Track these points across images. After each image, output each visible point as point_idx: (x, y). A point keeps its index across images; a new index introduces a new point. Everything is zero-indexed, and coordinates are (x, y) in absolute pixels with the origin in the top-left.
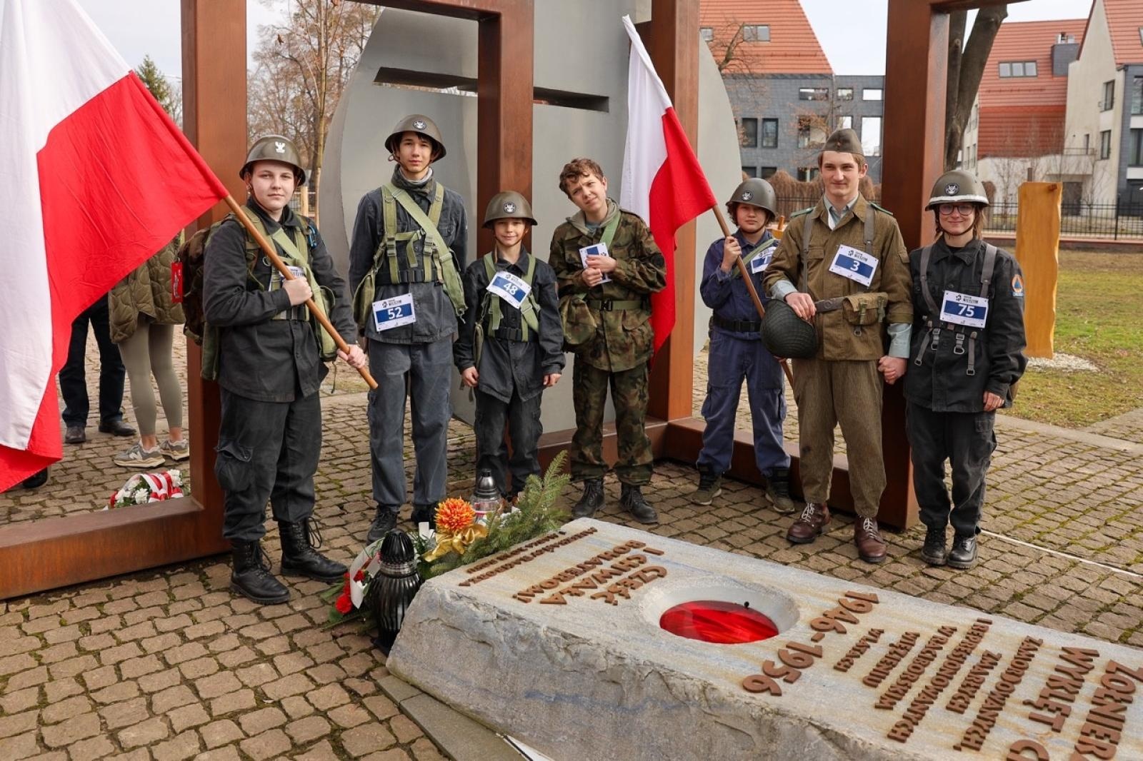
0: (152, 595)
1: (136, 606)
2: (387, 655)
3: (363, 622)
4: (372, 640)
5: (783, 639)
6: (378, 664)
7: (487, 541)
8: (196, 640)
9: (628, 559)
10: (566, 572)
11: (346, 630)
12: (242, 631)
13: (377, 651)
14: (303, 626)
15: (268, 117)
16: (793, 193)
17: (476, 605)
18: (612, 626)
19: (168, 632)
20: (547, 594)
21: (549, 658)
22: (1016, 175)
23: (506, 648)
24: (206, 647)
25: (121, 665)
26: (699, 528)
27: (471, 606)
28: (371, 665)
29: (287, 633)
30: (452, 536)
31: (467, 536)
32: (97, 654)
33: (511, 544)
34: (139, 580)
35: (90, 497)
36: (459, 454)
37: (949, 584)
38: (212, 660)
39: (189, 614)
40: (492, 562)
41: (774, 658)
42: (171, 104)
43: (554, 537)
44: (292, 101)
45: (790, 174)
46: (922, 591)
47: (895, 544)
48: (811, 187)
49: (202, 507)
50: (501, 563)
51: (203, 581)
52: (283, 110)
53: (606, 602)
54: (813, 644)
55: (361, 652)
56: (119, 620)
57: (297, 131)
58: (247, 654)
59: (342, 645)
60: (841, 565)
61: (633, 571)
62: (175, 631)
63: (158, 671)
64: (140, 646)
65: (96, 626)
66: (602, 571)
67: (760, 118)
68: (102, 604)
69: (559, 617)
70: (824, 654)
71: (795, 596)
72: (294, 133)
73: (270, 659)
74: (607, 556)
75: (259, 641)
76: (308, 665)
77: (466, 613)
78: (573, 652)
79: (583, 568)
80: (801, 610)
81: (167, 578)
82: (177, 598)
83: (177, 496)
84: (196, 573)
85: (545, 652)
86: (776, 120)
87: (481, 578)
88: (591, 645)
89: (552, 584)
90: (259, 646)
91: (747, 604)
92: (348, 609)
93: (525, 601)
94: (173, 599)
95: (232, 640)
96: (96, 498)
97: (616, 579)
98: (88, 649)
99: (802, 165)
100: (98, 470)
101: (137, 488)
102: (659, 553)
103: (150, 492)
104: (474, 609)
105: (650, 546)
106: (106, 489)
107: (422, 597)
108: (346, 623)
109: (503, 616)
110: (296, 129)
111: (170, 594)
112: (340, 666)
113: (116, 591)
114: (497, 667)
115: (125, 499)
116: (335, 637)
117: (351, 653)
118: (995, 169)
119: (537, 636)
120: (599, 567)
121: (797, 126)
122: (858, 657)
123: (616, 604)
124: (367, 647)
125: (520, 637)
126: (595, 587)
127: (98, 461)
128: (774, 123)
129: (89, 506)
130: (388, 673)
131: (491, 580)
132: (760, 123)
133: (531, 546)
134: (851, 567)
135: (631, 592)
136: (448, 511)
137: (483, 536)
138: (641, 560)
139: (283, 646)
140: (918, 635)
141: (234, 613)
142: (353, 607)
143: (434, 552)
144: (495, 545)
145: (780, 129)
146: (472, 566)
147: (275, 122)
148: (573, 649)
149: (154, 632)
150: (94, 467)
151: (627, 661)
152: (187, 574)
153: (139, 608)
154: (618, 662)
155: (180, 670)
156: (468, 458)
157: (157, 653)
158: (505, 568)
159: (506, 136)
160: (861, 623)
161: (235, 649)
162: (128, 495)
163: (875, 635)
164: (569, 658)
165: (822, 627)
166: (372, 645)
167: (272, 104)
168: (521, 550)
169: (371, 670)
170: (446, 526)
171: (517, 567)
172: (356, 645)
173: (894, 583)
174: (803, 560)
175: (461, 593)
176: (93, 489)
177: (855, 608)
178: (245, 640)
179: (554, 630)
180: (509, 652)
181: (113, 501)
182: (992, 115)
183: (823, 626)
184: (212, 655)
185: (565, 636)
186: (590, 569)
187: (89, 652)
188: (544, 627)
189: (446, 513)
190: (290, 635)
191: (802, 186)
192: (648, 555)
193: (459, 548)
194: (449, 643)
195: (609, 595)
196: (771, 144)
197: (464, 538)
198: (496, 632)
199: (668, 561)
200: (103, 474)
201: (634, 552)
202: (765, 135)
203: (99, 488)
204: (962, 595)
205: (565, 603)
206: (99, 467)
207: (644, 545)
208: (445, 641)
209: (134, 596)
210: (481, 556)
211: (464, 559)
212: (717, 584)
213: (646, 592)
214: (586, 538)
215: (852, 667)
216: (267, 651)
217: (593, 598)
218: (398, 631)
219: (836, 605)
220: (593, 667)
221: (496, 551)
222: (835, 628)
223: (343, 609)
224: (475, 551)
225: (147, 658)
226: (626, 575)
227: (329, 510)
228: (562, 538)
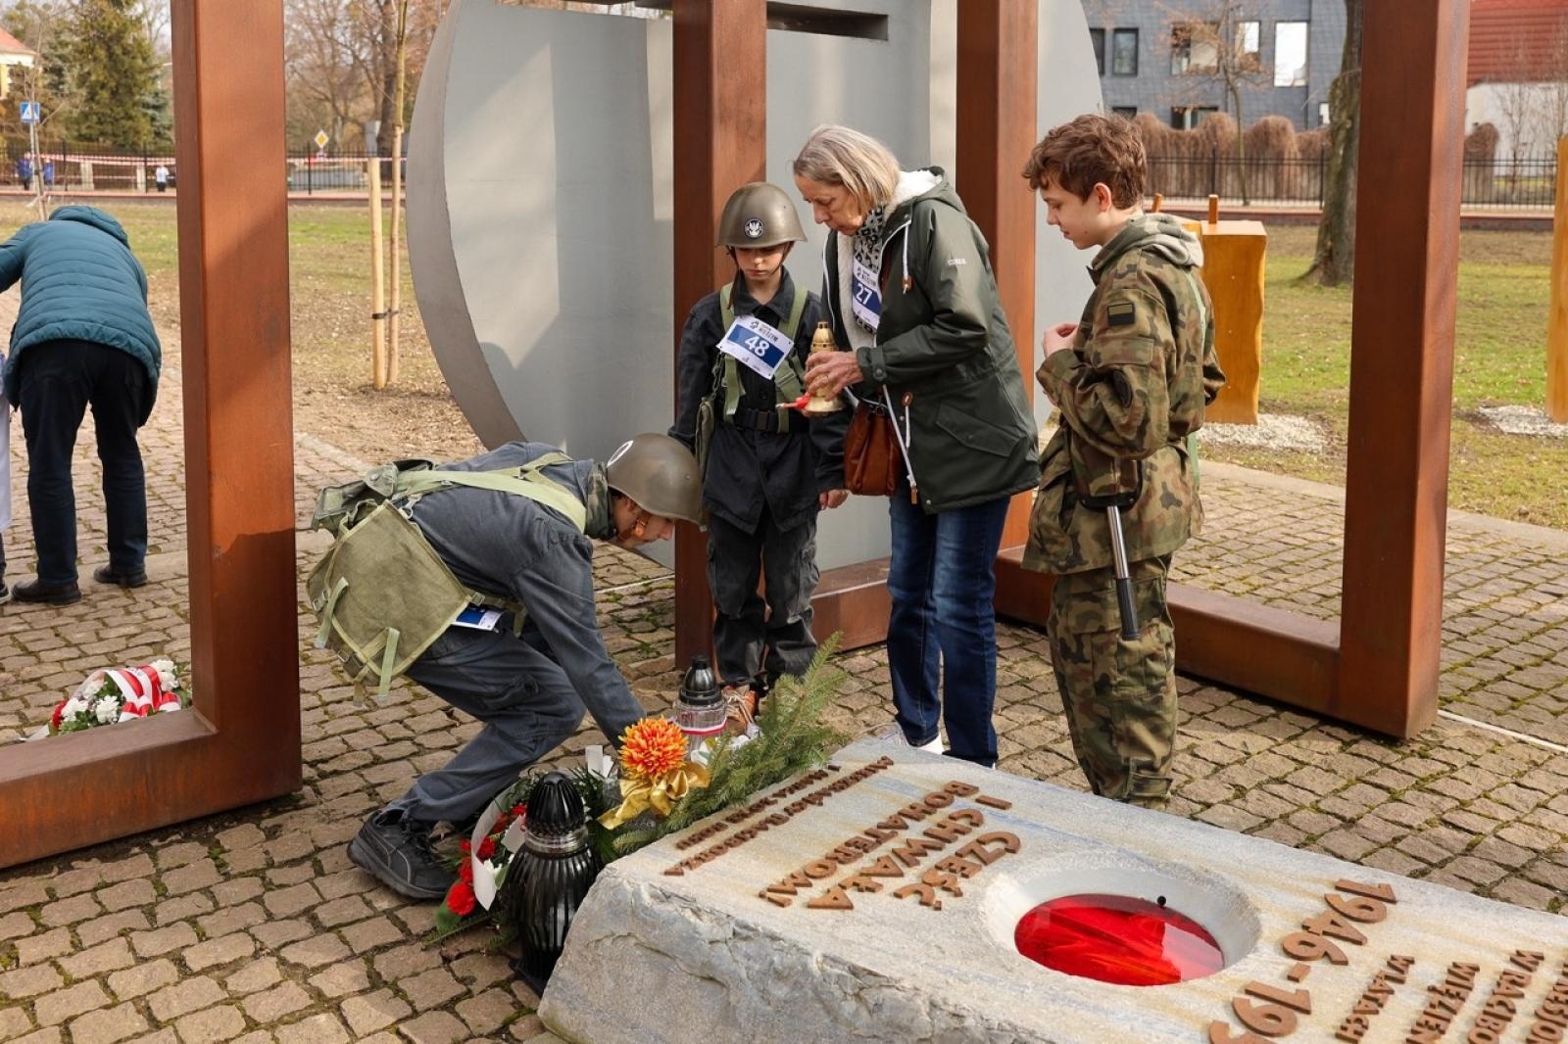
0: (126, 886)
1: (98, 909)
2: (540, 996)
3: (495, 930)
4: (512, 964)
5: (1239, 976)
6: (523, 1010)
7: (708, 793)
8: (204, 971)
9: (951, 818)
10: (847, 844)
11: (465, 945)
12: (285, 953)
13: (522, 984)
14: (391, 940)
15: (307, 35)
16: (1165, 148)
17: (696, 912)
18: (935, 952)
19: (155, 958)
20: (817, 890)
21: (829, 1011)
22: (1533, 112)
23: (751, 992)
24: (223, 985)
25: (72, 1026)
26: (1056, 741)
27: (688, 914)
28: (511, 1011)
29: (364, 953)
30: (649, 784)
31: (675, 784)
32: (29, 1005)
33: (749, 793)
34: (104, 859)
35: (17, 704)
36: (644, 611)
37: (1491, 841)
38: (232, 1010)
39: (192, 921)
40: (718, 827)
41: (1225, 1017)
42: (145, 13)
43: (820, 775)
44: (347, 8)
45: (1159, 117)
46: (1447, 854)
47: (1389, 766)
48: (1193, 138)
49: (213, 730)
50: (734, 829)
51: (215, 859)
52: (332, 22)
53: (922, 903)
54: (1291, 987)
55: (493, 986)
56: (68, 936)
57: (356, 57)
58: (294, 996)
59: (459, 974)
60: (1302, 807)
61: (962, 842)
62: (167, 955)
63: (139, 1035)
64: (105, 986)
65: (28, 951)
66: (908, 843)
67: (1109, 27)
68: (37, 907)
69: (843, 933)
70: (1314, 1008)
71: (1249, 890)
72: (350, 60)
73: (335, 1006)
74: (916, 813)
75: (316, 970)
76: (402, 1015)
77: (678, 926)
78: (871, 1002)
79: (877, 836)
80: (1262, 916)
81: (153, 854)
82: (171, 891)
83: (169, 707)
84: (203, 842)
85: (821, 1001)
86: (1135, 31)
87: (701, 859)
88: (903, 989)
89: (825, 868)
90: (316, 980)
91: (1162, 900)
92: (468, 909)
93: (781, 905)
94: (163, 893)
95: (267, 971)
96: (27, 706)
97: (934, 857)
98: (13, 996)
99: (1178, 103)
100: (30, 653)
101: (99, 695)
102: (1003, 806)
103: (121, 701)
104: (693, 919)
105: (985, 792)
106: (45, 688)
107: (600, 894)
108: (465, 933)
109: (745, 932)
110: (353, 52)
111: (157, 884)
112: (457, 1016)
113: (63, 881)
114: (736, 1024)
115: (78, 714)
116: (447, 960)
117: (475, 988)
118: (1498, 102)
119: (805, 971)
120: (903, 834)
121: (1171, 41)
122: (1376, 1012)
123: (938, 908)
124: (504, 978)
125: (776, 971)
126: (901, 875)
127: (31, 636)
128: (1131, 36)
129: (15, 722)
130: (542, 1028)
131: (719, 862)
132: (1108, 37)
133: (782, 794)
134: (1319, 810)
135: (962, 884)
136: (643, 743)
137: (703, 784)
138: (976, 821)
139: (355, 979)
140: (1476, 969)
141: (270, 917)
142: (477, 904)
143: (619, 814)
144: (723, 797)
145: (1141, 46)
146: (684, 835)
147: (320, 43)
148: (872, 997)
149: (130, 959)
150: (24, 648)
151: (970, 1022)
152: (187, 846)
153: (104, 913)
154: (954, 1023)
155: (176, 1031)
156: (659, 619)
157: (135, 1000)
158: (741, 838)
159: (723, 86)
160: (1370, 942)
161: (274, 987)
162: (83, 707)
163: (1398, 968)
164: (864, 1013)
165: (1303, 948)
166: (511, 972)
167: (313, 14)
168: (765, 802)
169: (511, 1021)
170: (640, 768)
171: (762, 835)
172: (485, 973)
173: (1396, 840)
174: (1236, 797)
175: (669, 889)
176: (22, 689)
177: (1356, 913)
178: (290, 969)
179: (835, 961)
180: (756, 998)
181: (58, 719)
182: (1492, 13)
183: (1302, 951)
184: (234, 1000)
185: (855, 971)
186: (888, 837)
187: (15, 1002)
188: (817, 955)
189: (638, 745)
190: (368, 957)
191: (1179, 137)
192: (985, 810)
193: (661, 805)
194: (651, 979)
195: (925, 889)
196: (1126, 69)
197: (669, 788)
198: (731, 961)
199: (1020, 822)
200: (40, 662)
201: (961, 804)
202: (1117, 54)
203: (33, 687)
204: (1516, 862)
205: (850, 907)
206: (32, 647)
207: (976, 789)
208: (642, 974)
209: (95, 890)
210: (699, 817)
211: (671, 823)
212: (1108, 864)
213: (988, 883)
214: (874, 777)
215: (1367, 1033)
216: (330, 991)
217: (898, 895)
218: (557, 952)
219: (1322, 907)
220: (908, 1031)
221: (723, 805)
222: (1326, 954)
223: (461, 907)
224: (689, 808)
225: (118, 1009)
226: (950, 849)
227: (428, 719)
228: (835, 777)
